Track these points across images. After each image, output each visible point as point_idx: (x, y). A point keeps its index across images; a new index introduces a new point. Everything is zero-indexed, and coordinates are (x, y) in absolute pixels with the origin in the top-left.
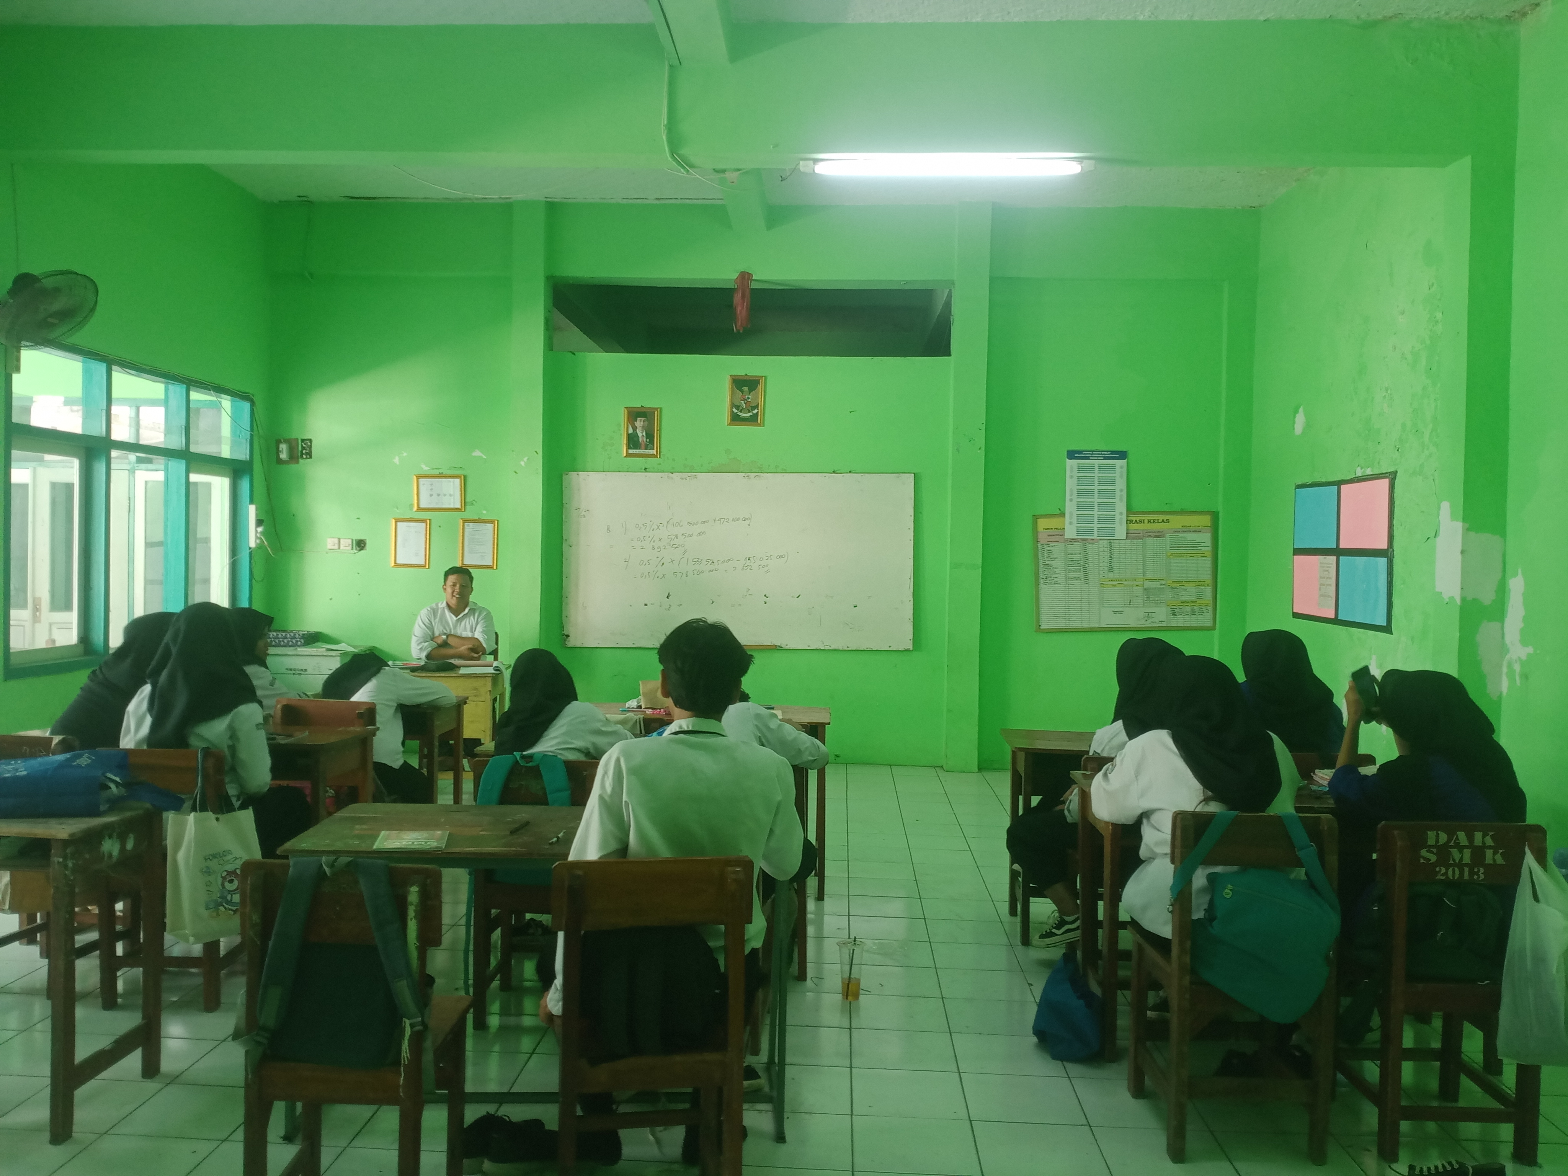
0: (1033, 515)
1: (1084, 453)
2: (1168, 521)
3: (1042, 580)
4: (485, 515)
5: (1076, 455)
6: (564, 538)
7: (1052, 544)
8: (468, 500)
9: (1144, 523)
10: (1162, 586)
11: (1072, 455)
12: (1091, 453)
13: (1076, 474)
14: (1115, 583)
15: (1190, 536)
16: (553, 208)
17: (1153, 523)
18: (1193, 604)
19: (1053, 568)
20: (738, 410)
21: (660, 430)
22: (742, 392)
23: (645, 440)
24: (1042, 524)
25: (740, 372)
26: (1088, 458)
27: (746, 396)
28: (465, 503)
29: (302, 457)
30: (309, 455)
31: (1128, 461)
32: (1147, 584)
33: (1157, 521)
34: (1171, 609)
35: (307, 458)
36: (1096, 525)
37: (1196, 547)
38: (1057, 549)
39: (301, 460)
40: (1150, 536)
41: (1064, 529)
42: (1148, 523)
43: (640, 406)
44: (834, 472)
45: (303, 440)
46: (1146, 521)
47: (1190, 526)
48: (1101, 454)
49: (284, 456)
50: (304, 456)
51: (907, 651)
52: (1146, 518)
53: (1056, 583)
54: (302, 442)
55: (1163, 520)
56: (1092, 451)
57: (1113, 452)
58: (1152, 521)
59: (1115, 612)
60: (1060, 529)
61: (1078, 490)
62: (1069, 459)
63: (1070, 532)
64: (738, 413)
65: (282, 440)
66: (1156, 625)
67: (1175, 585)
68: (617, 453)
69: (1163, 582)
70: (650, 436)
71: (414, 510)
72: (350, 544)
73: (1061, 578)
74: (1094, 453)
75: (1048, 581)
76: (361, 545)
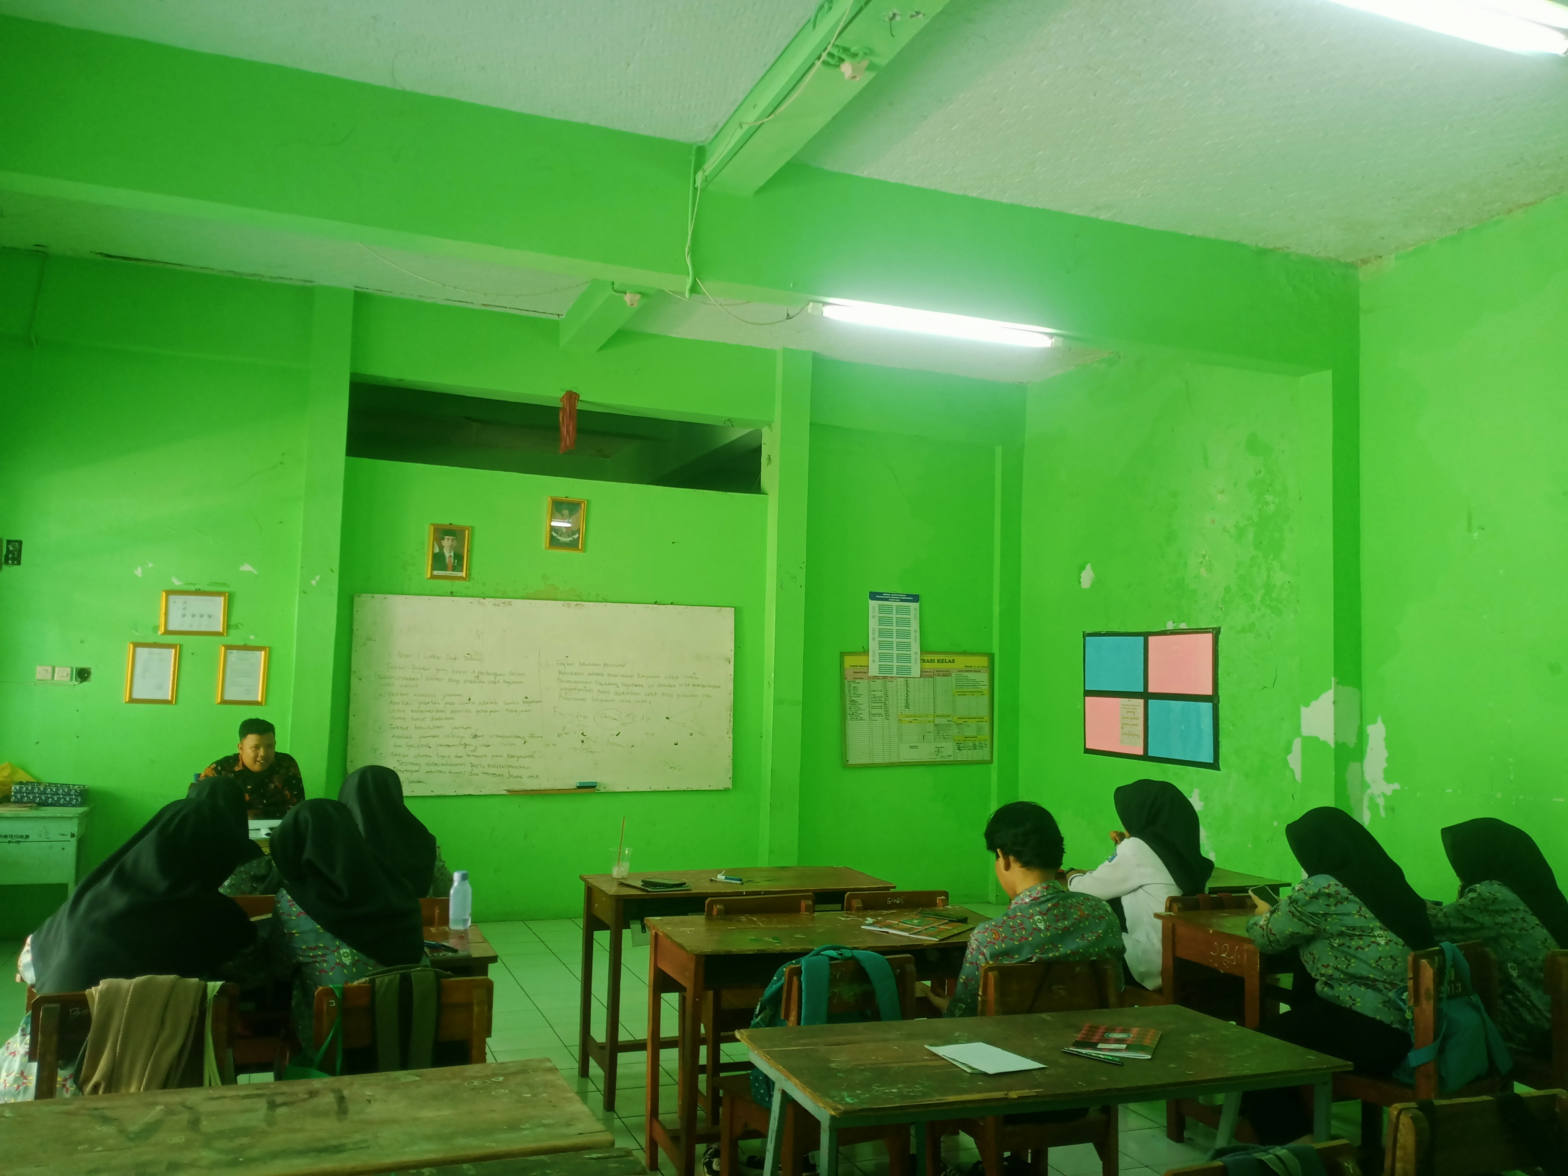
0: (841, 653)
1: (884, 594)
2: (954, 661)
3: (849, 716)
4: (252, 640)
5: (877, 597)
6: (353, 669)
7: (857, 681)
8: (233, 621)
9: (934, 662)
10: (949, 723)
11: (874, 596)
12: (889, 595)
13: (877, 615)
14: (911, 719)
15: (971, 676)
16: (361, 299)
17: (942, 662)
18: (975, 739)
19: (859, 704)
20: (557, 534)
22: (562, 514)
23: (452, 561)
24: (849, 661)
25: (561, 495)
26: (887, 600)
28: (228, 626)
30: (17, 560)
31: (920, 604)
32: (938, 721)
33: (944, 661)
34: (957, 744)
35: (13, 564)
36: (895, 664)
37: (976, 686)
38: (862, 686)
39: (4, 567)
40: (939, 675)
41: (868, 666)
42: (938, 662)
44: (656, 603)
45: (9, 542)
46: (936, 661)
47: (972, 667)
48: (898, 596)
50: (10, 562)
51: (726, 790)
52: (936, 657)
53: (861, 719)
54: (7, 545)
55: (950, 660)
56: (891, 594)
57: (908, 595)
58: (941, 661)
59: (911, 747)
60: (864, 666)
61: (880, 630)
62: (872, 600)
63: (873, 671)
64: (557, 538)
66: (946, 760)
68: (420, 574)
69: (950, 719)
70: (459, 557)
71: (160, 633)
72: (68, 674)
73: (865, 715)
74: (892, 595)
75: (854, 717)
76: (83, 675)
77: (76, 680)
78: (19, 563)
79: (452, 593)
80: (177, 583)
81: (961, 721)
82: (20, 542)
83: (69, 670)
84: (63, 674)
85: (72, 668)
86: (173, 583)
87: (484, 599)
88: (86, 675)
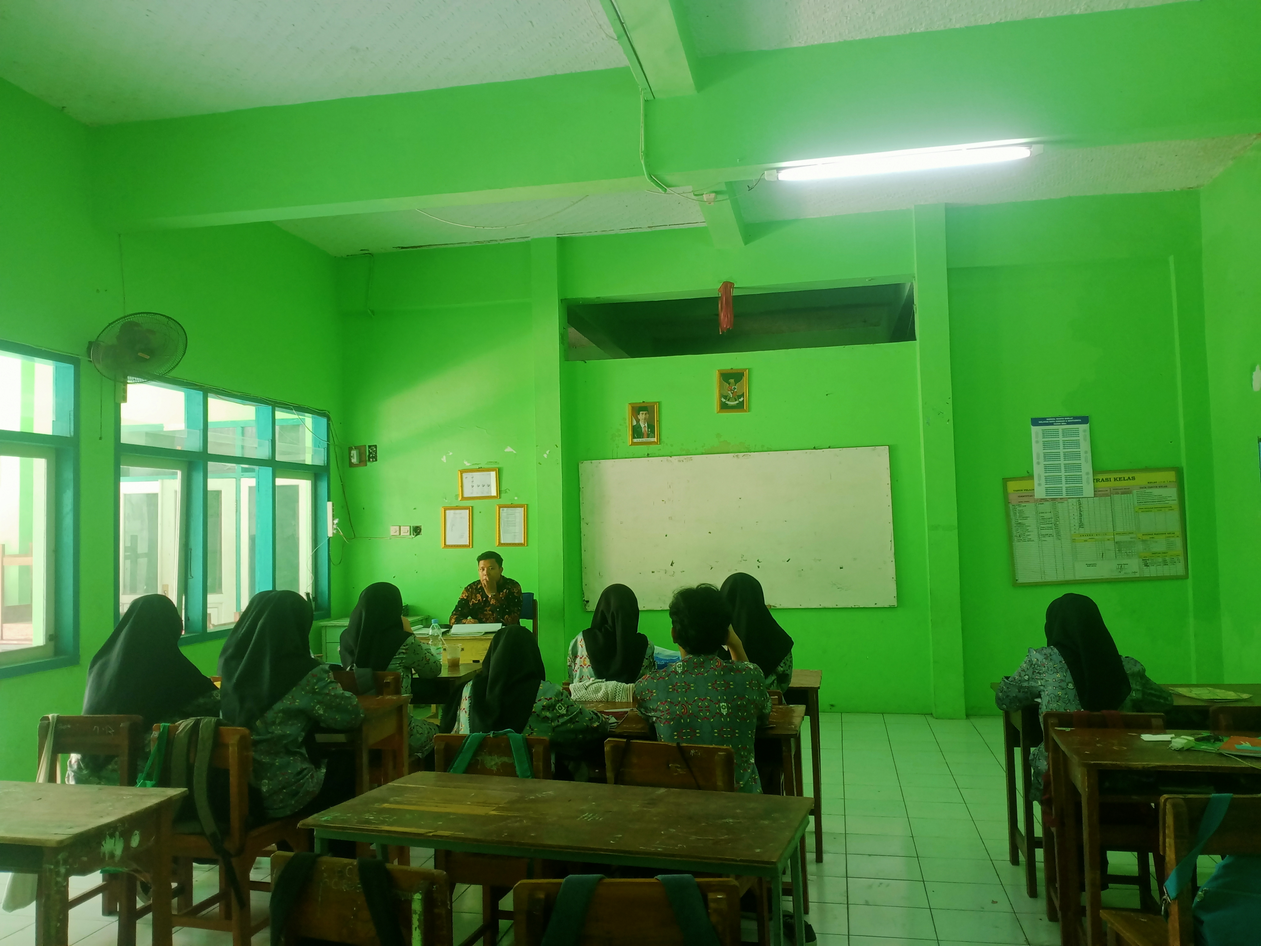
0: (1003, 479)
1: (1047, 419)
2: (1134, 478)
3: (1015, 538)
4: (516, 500)
5: (1040, 422)
6: (582, 517)
7: (1023, 505)
8: (503, 489)
9: (1110, 481)
10: (1132, 540)
11: (1036, 422)
13: (1041, 439)
14: (1087, 538)
15: (1156, 492)
16: (563, 242)
17: (1120, 480)
18: (1165, 555)
19: (1026, 526)
20: (726, 400)
21: (659, 421)
22: (729, 384)
23: (647, 430)
24: (1012, 486)
25: (727, 367)
26: (1052, 424)
27: (733, 387)
28: (499, 491)
29: (369, 460)
30: (375, 458)
31: (1090, 424)
32: (1118, 538)
33: (1123, 479)
34: (1143, 560)
35: (373, 461)
36: (1064, 486)
37: (1164, 501)
38: (1029, 509)
39: (368, 463)
40: (1117, 493)
41: (1034, 490)
42: (1115, 481)
43: (642, 402)
44: (815, 448)
45: (370, 447)
46: (1112, 480)
47: (1156, 482)
48: (1064, 420)
49: (354, 460)
50: (371, 460)
51: (891, 608)
52: (1112, 476)
53: (1030, 540)
54: (369, 448)
55: (1128, 478)
56: (1055, 418)
57: (1075, 418)
58: (1118, 479)
59: (1089, 565)
60: (1030, 490)
61: (1045, 454)
62: (1033, 426)
63: (1040, 492)
64: (726, 402)
65: (353, 447)
66: (1132, 576)
67: (1144, 538)
68: (624, 442)
69: (1133, 536)
70: (651, 427)
71: (459, 500)
72: (408, 531)
73: (1034, 535)
74: (1057, 419)
75: (1022, 538)
76: (417, 530)
77: (413, 535)
78: (376, 460)
79: (648, 454)
80: (467, 465)
81: (1148, 537)
82: (376, 446)
83: (408, 528)
84: (405, 530)
85: (410, 527)
86: (465, 464)
87: (671, 457)
88: (418, 531)
